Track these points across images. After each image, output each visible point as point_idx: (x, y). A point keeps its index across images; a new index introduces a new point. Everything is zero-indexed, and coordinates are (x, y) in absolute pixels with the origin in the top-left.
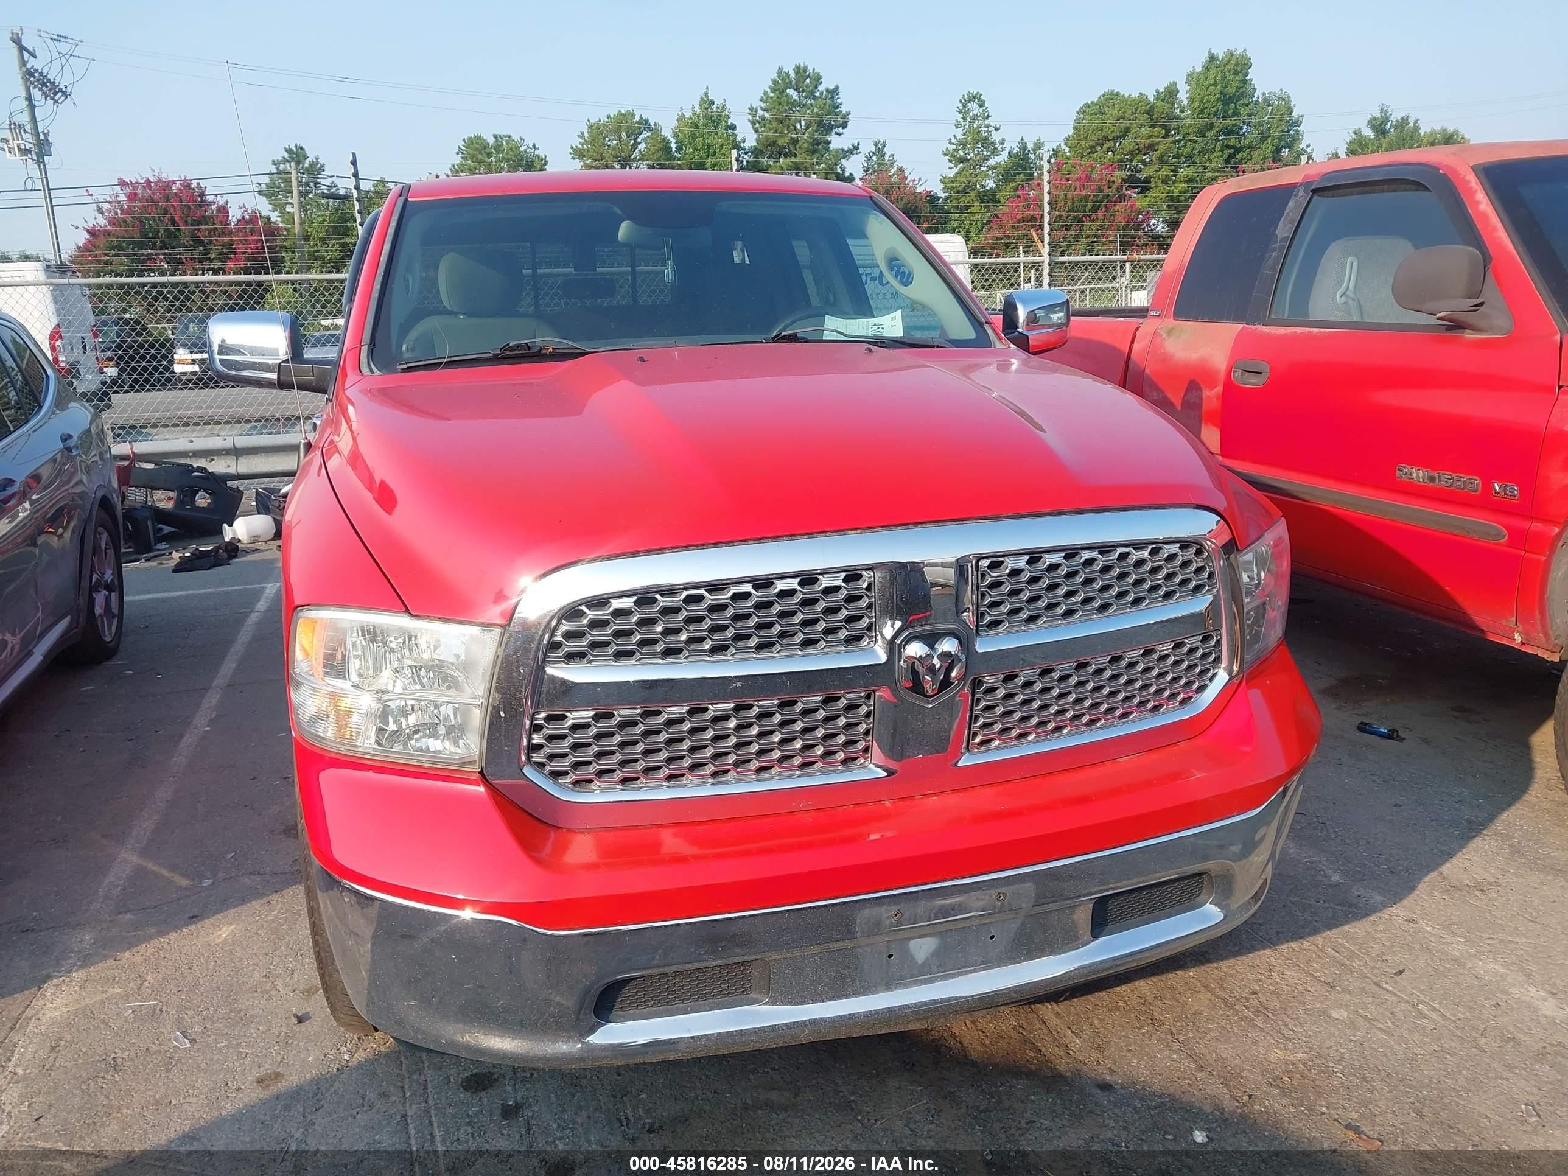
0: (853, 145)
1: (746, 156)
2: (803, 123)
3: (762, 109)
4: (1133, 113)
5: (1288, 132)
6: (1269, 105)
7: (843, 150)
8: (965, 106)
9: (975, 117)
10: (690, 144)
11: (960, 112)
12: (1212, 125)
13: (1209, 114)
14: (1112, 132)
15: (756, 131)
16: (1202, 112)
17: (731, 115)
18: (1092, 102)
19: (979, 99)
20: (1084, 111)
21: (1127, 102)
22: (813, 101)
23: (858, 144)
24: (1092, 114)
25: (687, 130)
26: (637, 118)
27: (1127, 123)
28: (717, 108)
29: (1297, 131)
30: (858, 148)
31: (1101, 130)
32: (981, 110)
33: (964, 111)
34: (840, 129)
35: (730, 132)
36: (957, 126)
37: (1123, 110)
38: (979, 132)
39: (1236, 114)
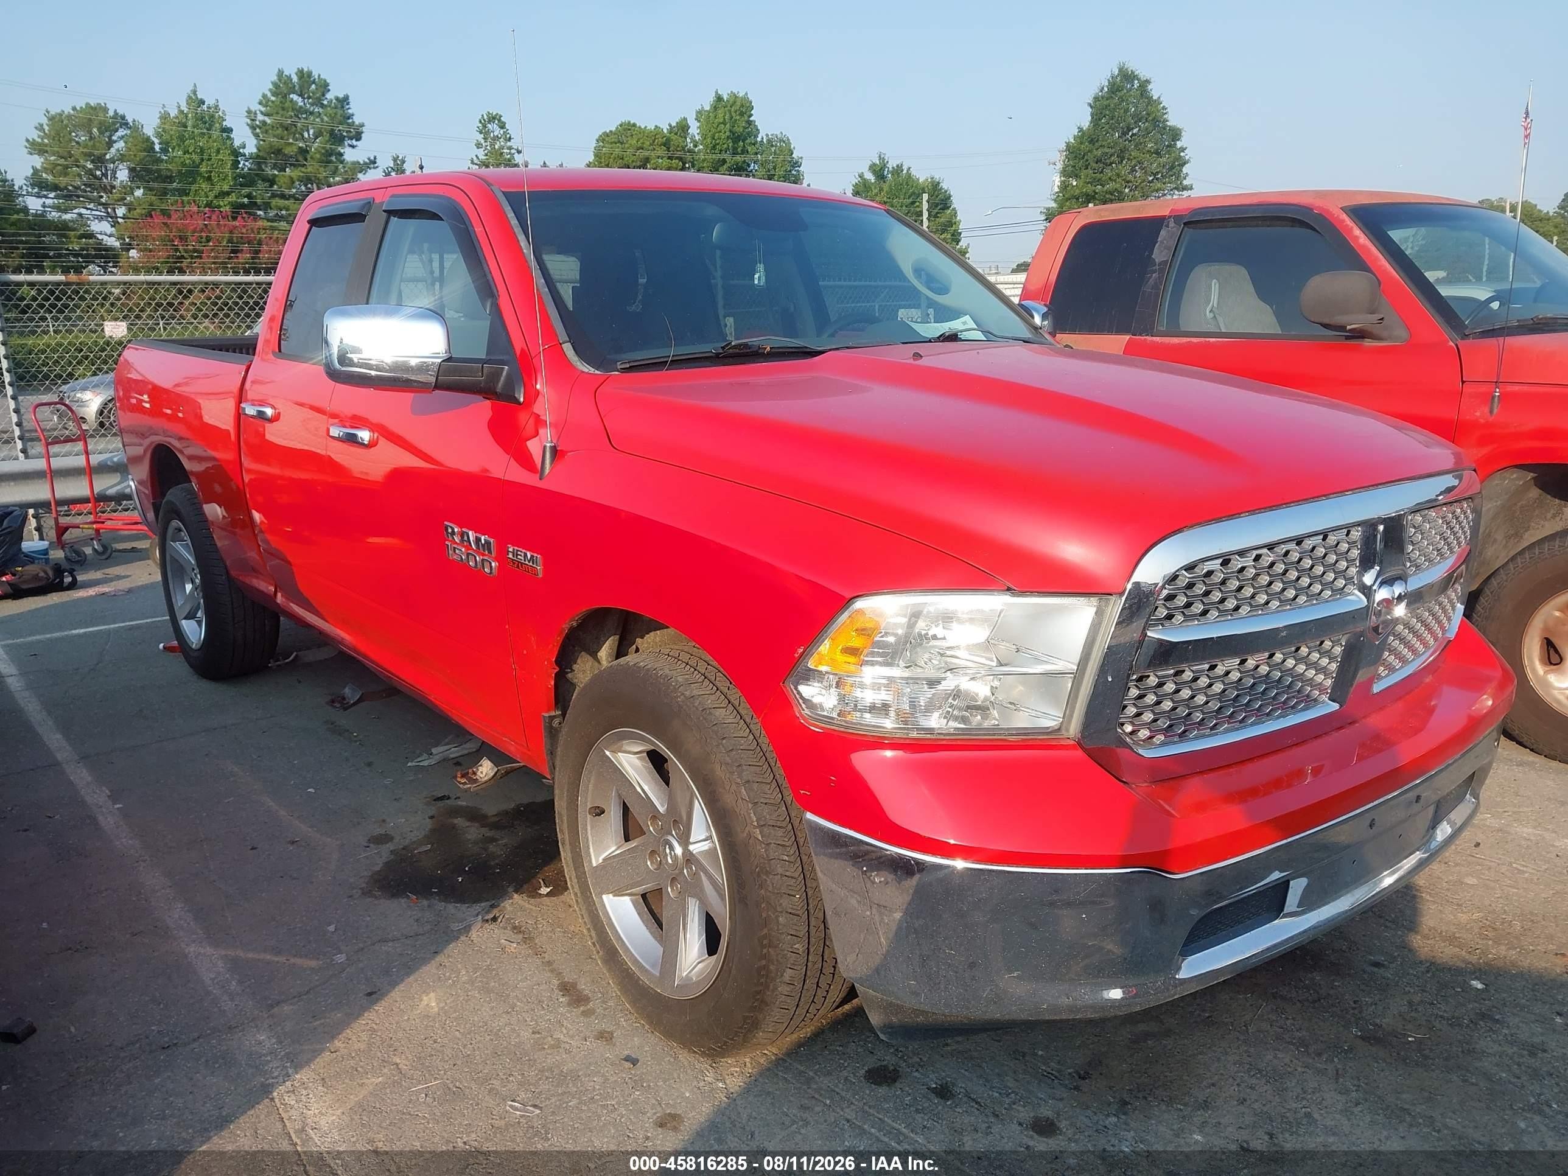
0: (369, 159)
1: (247, 163)
2: (311, 132)
3: (262, 113)
4: (651, 145)
5: (790, 171)
6: (772, 146)
7: (358, 163)
8: (485, 126)
9: (497, 138)
10: (179, 146)
11: (481, 133)
12: (724, 161)
13: (721, 151)
14: (633, 161)
15: (256, 136)
16: (714, 147)
17: (226, 118)
18: (611, 131)
19: (499, 120)
20: (604, 140)
21: (642, 132)
22: (321, 110)
23: (375, 158)
24: (612, 143)
25: (174, 130)
26: (111, 113)
27: (647, 153)
28: (209, 108)
29: (798, 171)
30: (375, 163)
31: (622, 159)
32: (502, 132)
33: (484, 130)
34: (354, 141)
35: (225, 135)
36: (479, 145)
37: (641, 141)
38: (502, 153)
39: (744, 151)
